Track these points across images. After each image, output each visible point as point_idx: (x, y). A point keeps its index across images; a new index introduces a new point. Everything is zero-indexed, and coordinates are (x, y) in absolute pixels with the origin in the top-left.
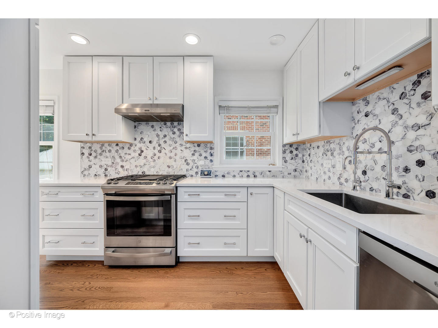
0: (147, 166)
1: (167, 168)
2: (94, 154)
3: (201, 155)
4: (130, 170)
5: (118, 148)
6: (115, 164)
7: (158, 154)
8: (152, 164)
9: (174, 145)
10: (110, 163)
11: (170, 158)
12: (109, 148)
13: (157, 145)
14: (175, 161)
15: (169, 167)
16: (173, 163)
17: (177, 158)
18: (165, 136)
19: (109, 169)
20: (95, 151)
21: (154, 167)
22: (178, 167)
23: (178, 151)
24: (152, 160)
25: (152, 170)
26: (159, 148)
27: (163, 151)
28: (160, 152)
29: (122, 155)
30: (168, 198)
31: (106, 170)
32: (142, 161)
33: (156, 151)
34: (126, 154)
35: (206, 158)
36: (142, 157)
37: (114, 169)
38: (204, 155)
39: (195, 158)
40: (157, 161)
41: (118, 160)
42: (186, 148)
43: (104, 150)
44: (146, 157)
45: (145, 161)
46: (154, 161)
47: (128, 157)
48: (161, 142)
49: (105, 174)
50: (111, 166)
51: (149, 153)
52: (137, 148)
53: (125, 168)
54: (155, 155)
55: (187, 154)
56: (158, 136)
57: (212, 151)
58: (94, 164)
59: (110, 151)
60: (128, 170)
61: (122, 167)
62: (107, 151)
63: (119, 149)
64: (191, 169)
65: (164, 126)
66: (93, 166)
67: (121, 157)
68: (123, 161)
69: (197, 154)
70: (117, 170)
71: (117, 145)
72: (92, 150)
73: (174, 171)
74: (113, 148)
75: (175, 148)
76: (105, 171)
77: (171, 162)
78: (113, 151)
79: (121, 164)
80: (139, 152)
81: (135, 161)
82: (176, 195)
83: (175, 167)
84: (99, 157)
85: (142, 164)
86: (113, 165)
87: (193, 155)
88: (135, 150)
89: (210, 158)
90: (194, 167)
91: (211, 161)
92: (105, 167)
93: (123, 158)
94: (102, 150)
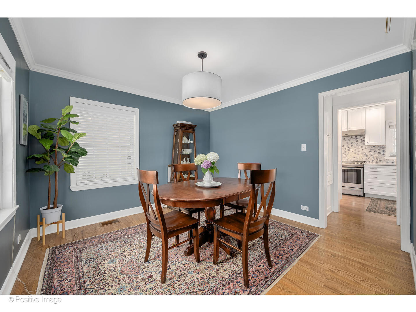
1: (353, 158)
3: (376, 151)
7: (348, 152)
9: (357, 147)
11: (355, 153)
13: (347, 147)
15: (354, 157)
16: (357, 156)
17: (359, 153)
18: (352, 143)
22: (360, 157)
23: (360, 150)
25: (344, 159)
26: (348, 149)
27: (351, 150)
28: (349, 150)
30: (360, 169)
33: (346, 150)
35: (379, 153)
38: (378, 151)
39: (371, 153)
42: (365, 148)
48: (350, 146)
54: (346, 152)
55: (367, 151)
56: (347, 143)
57: (384, 150)
64: (369, 159)
65: (351, 138)
69: (373, 151)
75: (359, 148)
77: (356, 155)
82: (364, 168)
83: (358, 157)
87: (370, 151)
89: (382, 153)
90: (371, 157)
91: (384, 154)
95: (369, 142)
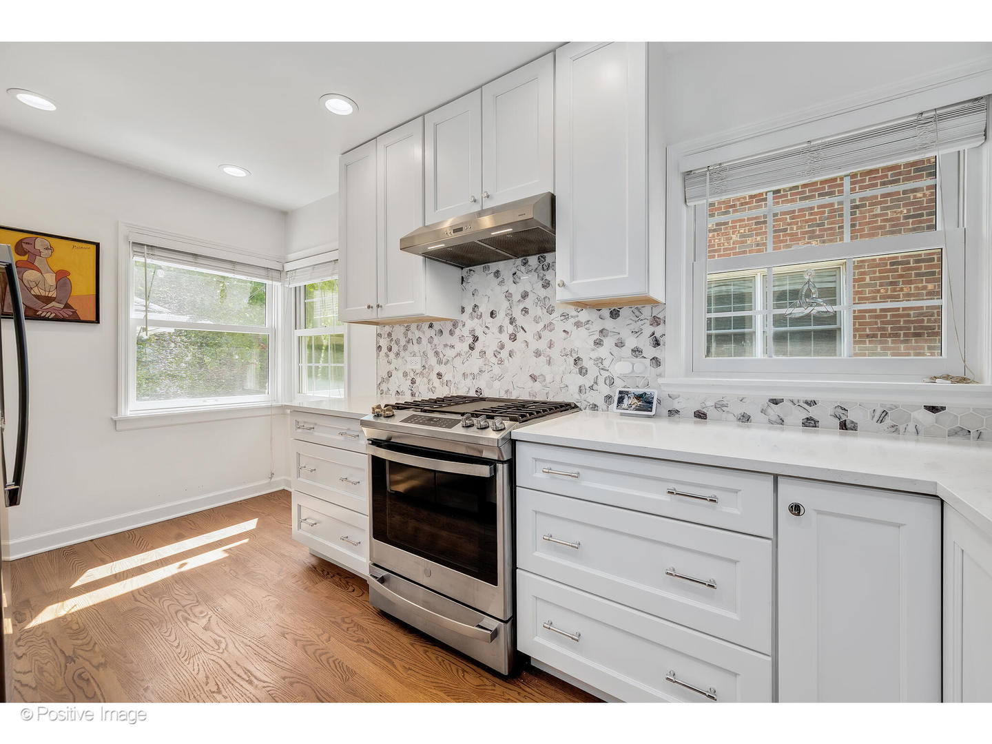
0: (486, 376)
1: (530, 382)
2: (395, 348)
3: (620, 344)
4: (453, 384)
5: (432, 332)
6: (427, 370)
7: (509, 345)
8: (497, 370)
9: (547, 319)
10: (418, 368)
11: (538, 354)
12: (418, 334)
13: (507, 320)
14: (549, 363)
15: (534, 378)
16: (546, 370)
17: (555, 353)
18: (525, 295)
19: (418, 380)
20: (397, 342)
21: (500, 378)
22: (558, 379)
23: (558, 335)
24: (494, 360)
25: (497, 384)
26: (511, 329)
27: (520, 335)
28: (513, 338)
29: (440, 348)
30: (483, 471)
31: (413, 382)
32: (475, 363)
33: (505, 338)
34: (446, 345)
35: (637, 352)
36: (476, 352)
37: (425, 380)
38: (631, 342)
39: (603, 352)
40: (506, 361)
41: (433, 361)
42: (578, 324)
43: (409, 340)
44: (483, 353)
45: (481, 362)
46: (501, 362)
47: (450, 353)
48: (517, 313)
49: (411, 390)
50: (422, 374)
51: (489, 342)
52: (466, 332)
53: (445, 378)
54: (502, 347)
55: (582, 341)
56: (508, 296)
57: (659, 331)
58: (396, 369)
59: (419, 340)
60: (449, 384)
61: (439, 375)
62: (415, 341)
63: (433, 336)
64: (591, 388)
65: (523, 268)
66: (394, 373)
67: (437, 353)
68: (440, 362)
69: (609, 342)
70: (431, 383)
71: (431, 326)
72: (392, 340)
73: (545, 392)
74: (424, 333)
75: (549, 327)
76: (411, 385)
77: (538, 367)
78: (424, 341)
79: (438, 369)
80: (471, 340)
81: (463, 363)
82: (512, 464)
83: (549, 379)
84: (402, 353)
85: (476, 371)
86: (425, 372)
87: (598, 343)
88: (463, 336)
89: (650, 352)
90: (601, 381)
91: (656, 361)
92: (412, 375)
93: (441, 356)
94: (407, 339)
95: (573, 278)
